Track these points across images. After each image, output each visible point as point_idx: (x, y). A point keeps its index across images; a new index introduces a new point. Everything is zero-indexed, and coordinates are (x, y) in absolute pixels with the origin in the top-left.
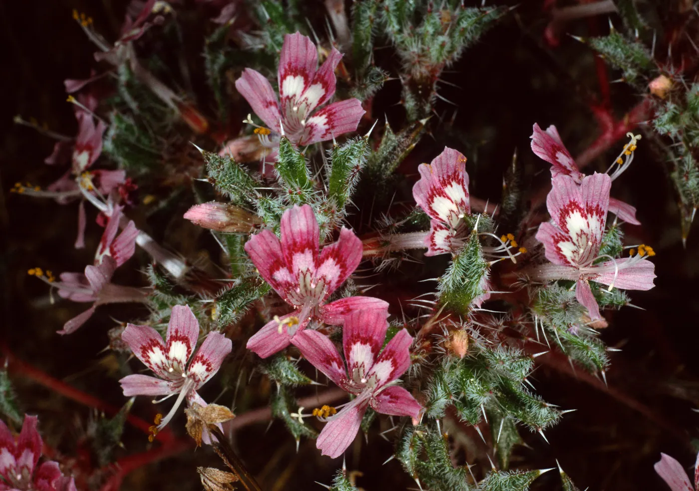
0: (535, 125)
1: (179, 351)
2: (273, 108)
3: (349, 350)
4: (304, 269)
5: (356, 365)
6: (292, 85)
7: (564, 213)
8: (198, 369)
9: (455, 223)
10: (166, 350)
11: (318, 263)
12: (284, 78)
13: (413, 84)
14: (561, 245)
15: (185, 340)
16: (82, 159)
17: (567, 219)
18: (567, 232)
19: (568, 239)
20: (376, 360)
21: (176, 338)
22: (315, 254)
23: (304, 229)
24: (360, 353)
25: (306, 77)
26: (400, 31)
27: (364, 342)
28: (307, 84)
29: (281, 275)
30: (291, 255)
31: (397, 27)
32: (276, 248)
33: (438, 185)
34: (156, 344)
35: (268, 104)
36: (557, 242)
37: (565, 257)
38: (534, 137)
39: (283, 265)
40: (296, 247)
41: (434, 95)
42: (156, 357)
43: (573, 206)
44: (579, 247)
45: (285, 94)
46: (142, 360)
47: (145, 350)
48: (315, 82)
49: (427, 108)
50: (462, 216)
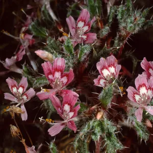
0: (145, 58)
1: (21, 90)
2: (74, 30)
3: (64, 105)
4: (57, 77)
5: (65, 111)
6: (81, 24)
7: (140, 86)
8: (25, 97)
9: (108, 79)
10: (18, 89)
11: (62, 77)
12: (79, 21)
13: (120, 36)
14: (136, 95)
15: (23, 87)
16: (24, 29)
17: (141, 88)
18: (139, 92)
19: (139, 94)
20: (71, 111)
21: (21, 86)
22: (62, 74)
23: (60, 65)
24: (67, 108)
25: (85, 23)
26: (121, 19)
27: (69, 104)
28: (85, 25)
29: (50, 77)
30: (54, 72)
31: (120, 17)
32: (51, 68)
33: (107, 66)
34: (16, 86)
35: (73, 28)
36: (134, 94)
37: (135, 99)
38: (143, 61)
39: (52, 74)
40: (57, 70)
41: (125, 41)
42: (15, 90)
43: (144, 85)
44: (142, 98)
45: (78, 26)
46: (11, 89)
47: (12, 87)
48: (87, 25)
49: (121, 44)
50: (111, 77)
